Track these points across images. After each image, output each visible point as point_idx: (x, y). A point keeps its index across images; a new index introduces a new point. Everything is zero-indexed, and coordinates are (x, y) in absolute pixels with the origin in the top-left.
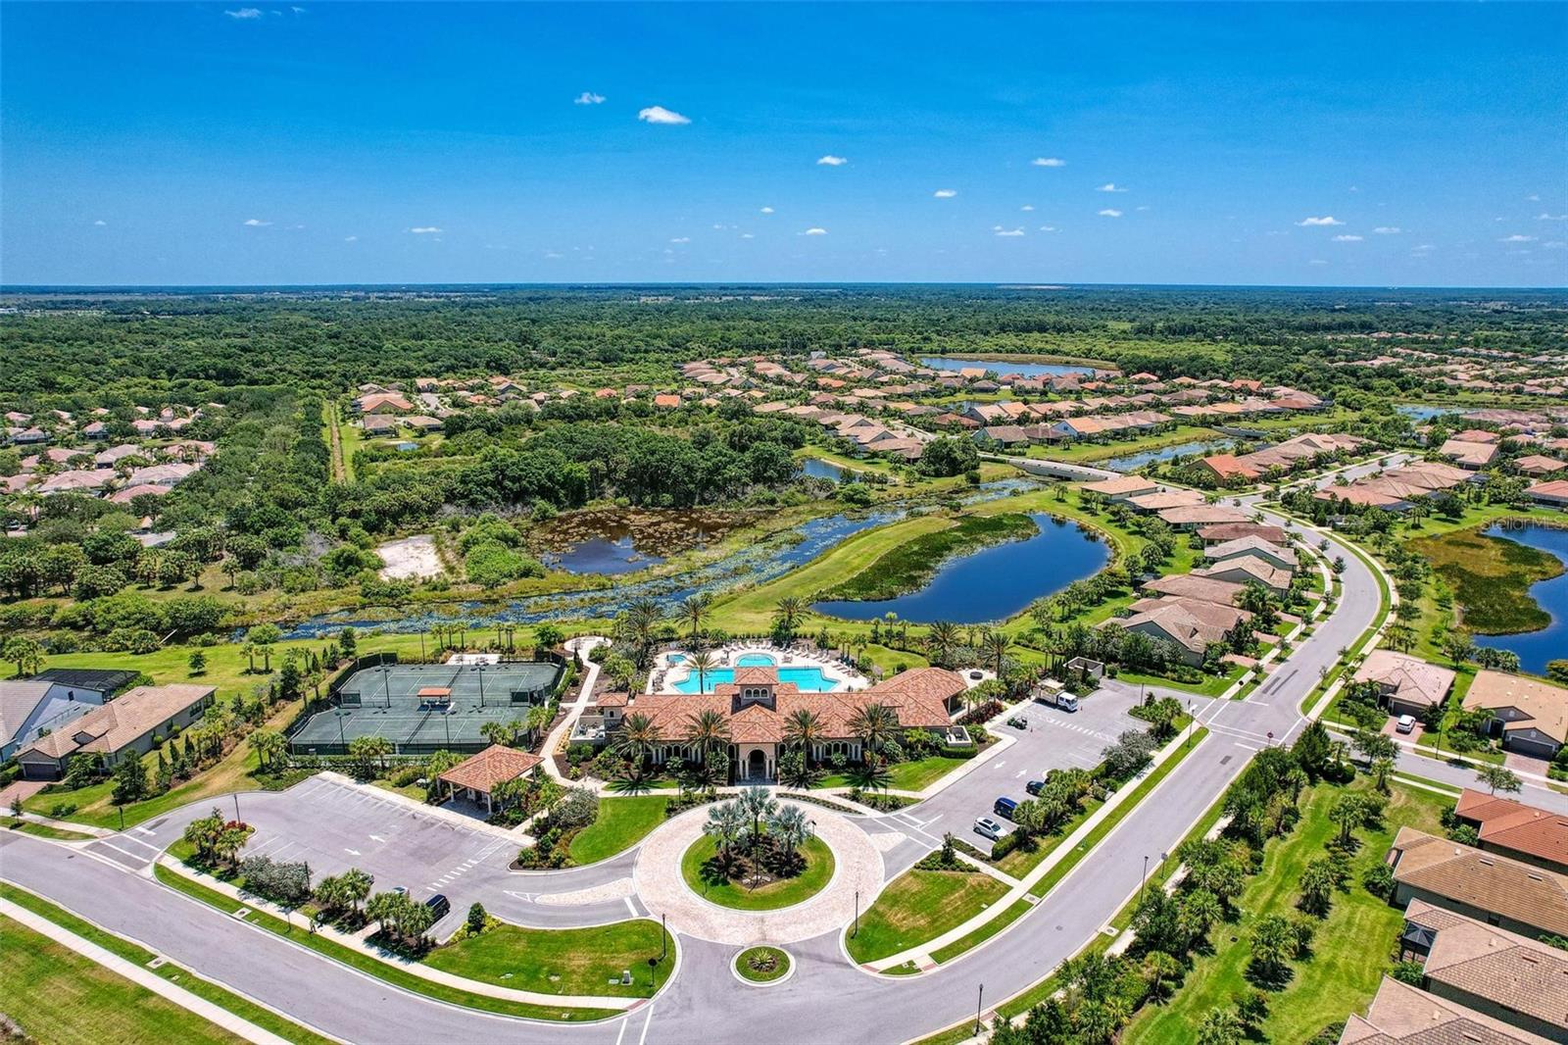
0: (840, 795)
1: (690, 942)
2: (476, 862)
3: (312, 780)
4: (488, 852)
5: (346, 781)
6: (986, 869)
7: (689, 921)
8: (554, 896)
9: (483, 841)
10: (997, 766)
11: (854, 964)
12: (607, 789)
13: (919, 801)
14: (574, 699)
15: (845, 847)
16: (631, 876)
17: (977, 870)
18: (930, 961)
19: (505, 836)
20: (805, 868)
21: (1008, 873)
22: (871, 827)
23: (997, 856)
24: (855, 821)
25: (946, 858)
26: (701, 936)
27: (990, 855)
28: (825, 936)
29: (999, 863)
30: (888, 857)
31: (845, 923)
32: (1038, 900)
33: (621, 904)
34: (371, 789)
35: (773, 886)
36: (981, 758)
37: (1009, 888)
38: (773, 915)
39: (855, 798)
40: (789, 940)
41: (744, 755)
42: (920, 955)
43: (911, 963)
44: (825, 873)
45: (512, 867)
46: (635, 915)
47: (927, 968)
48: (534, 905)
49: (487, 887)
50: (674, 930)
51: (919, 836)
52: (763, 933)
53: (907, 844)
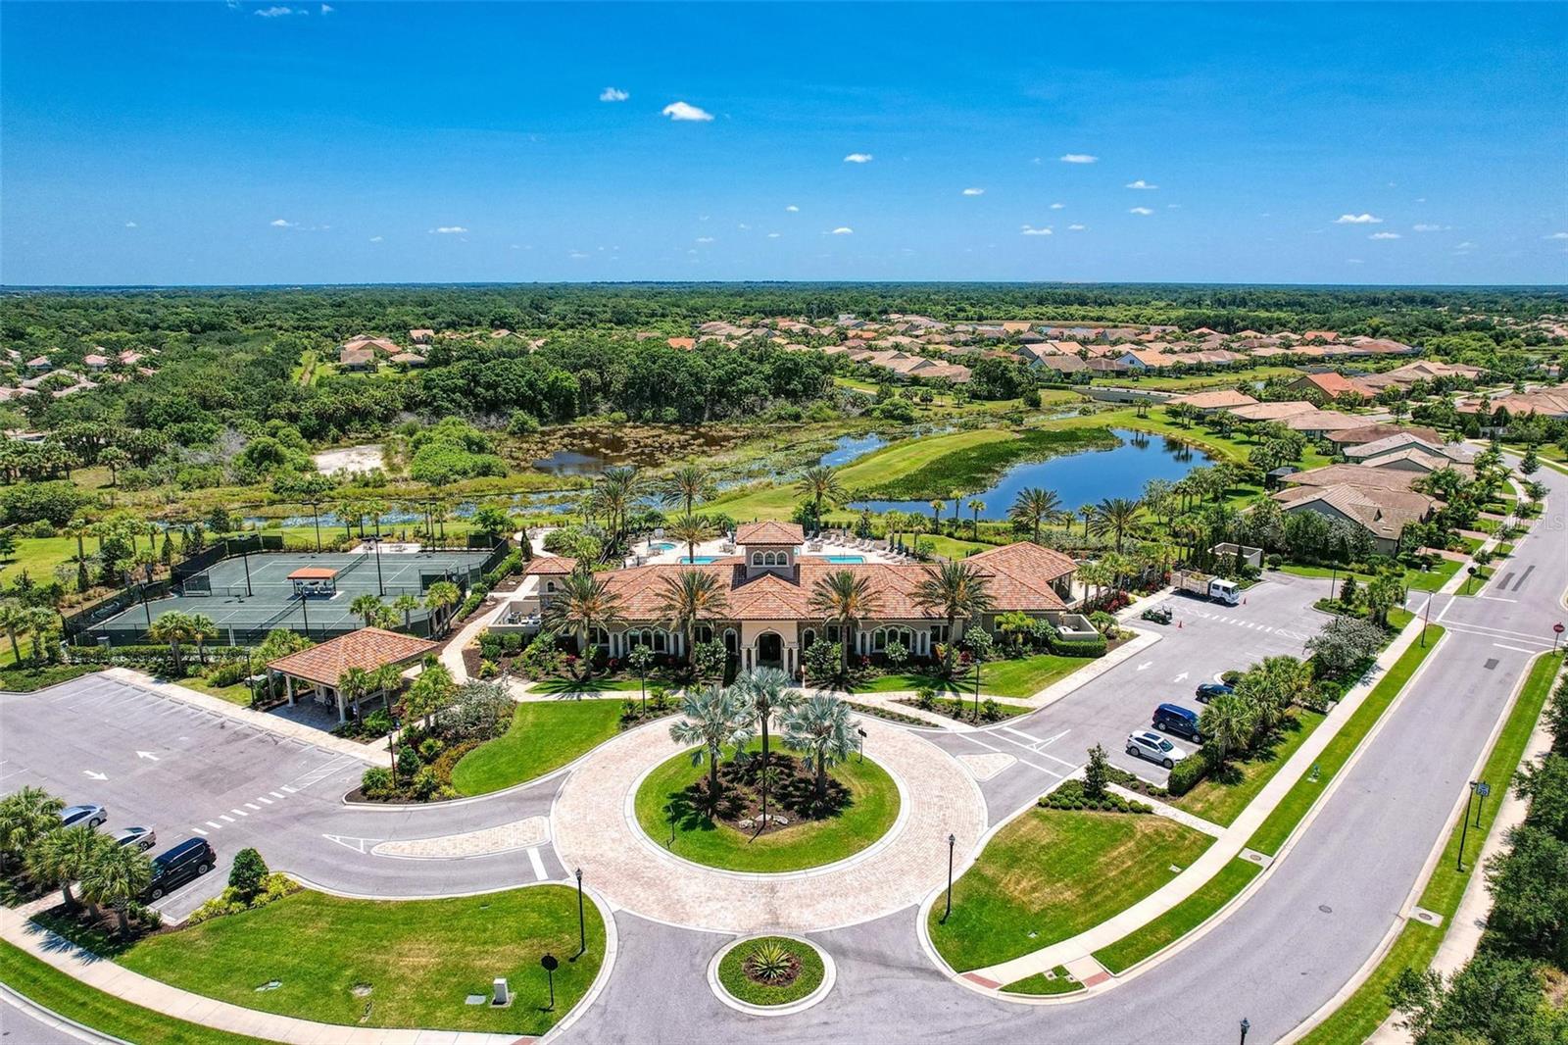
0: (901, 701)
1: (636, 928)
2: (292, 791)
3: (90, 679)
4: (318, 775)
5: (142, 679)
6: (1161, 808)
7: (638, 890)
8: (406, 844)
9: (316, 758)
10: (1141, 668)
11: (948, 971)
12: (534, 691)
13: (1027, 710)
14: (513, 589)
15: (915, 773)
16: (547, 813)
17: (1148, 811)
18: (1097, 968)
19: (353, 754)
20: (849, 804)
21: (1200, 815)
22: (956, 746)
23: (1178, 789)
24: (929, 737)
25: (1093, 790)
26: (657, 916)
27: (1165, 786)
28: (891, 919)
29: (1184, 800)
30: (990, 789)
31: (927, 894)
32: (1265, 861)
33: (522, 857)
34: (175, 690)
35: (792, 832)
36: (1114, 656)
37: (1211, 840)
38: (793, 882)
39: (924, 705)
40: (822, 925)
41: (749, 641)
42: (1076, 953)
43: (1060, 971)
44: (884, 811)
45: (351, 798)
46: (542, 876)
47: (1094, 980)
48: (368, 859)
49: (299, 828)
50: (606, 904)
51: (1038, 760)
52: (773, 912)
53: (1019, 771)
